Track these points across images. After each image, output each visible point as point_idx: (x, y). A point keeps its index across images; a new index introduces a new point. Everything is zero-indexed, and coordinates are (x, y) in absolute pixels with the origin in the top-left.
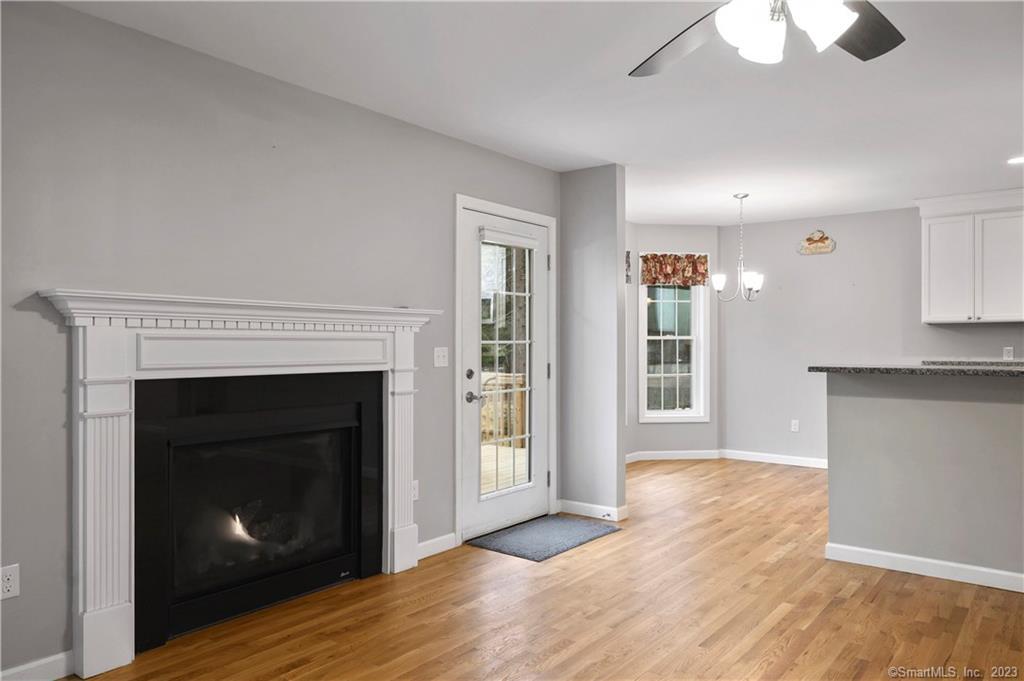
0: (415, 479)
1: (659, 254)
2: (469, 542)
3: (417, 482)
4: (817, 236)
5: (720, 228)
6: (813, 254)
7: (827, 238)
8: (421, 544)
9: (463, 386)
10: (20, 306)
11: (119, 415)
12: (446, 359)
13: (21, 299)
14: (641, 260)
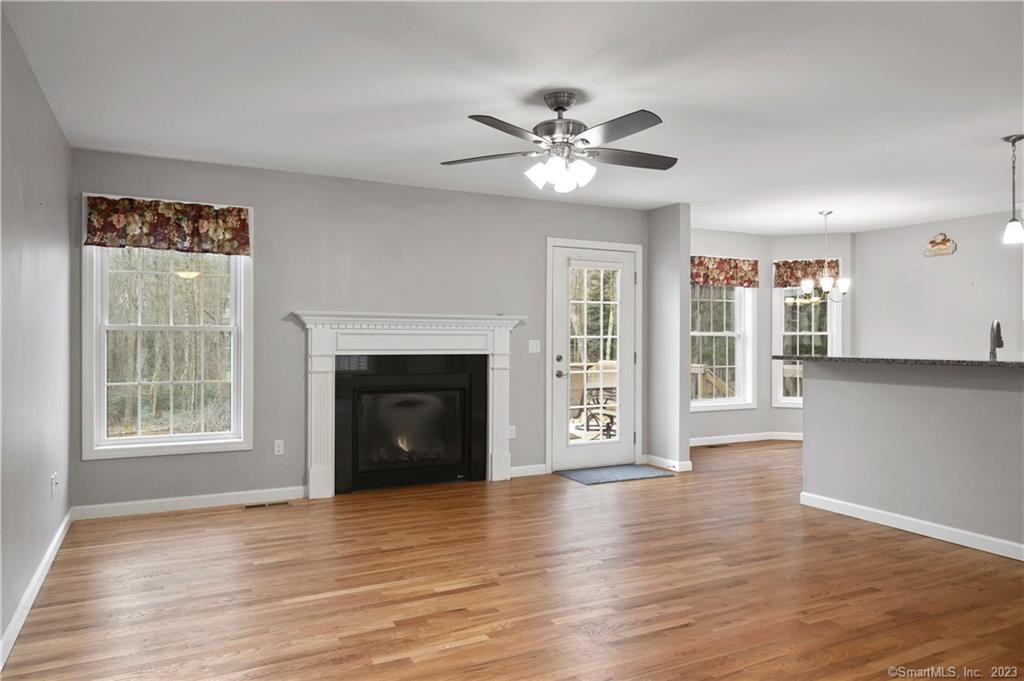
0: (510, 424)
1: (791, 261)
2: (556, 473)
3: (514, 427)
4: (940, 239)
5: (854, 236)
6: (936, 255)
7: (949, 240)
8: (513, 468)
9: (552, 367)
10: (285, 319)
11: (327, 372)
12: (539, 348)
13: (284, 316)
14: (774, 266)
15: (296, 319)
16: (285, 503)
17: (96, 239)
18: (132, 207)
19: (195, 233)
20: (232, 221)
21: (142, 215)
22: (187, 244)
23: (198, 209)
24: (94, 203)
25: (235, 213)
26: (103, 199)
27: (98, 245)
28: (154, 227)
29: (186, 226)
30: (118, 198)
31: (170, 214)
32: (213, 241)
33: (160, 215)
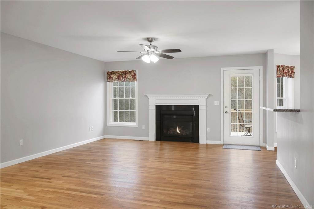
8: (207, 141)
9: (223, 110)
11: (153, 109)
12: (218, 103)
13: (144, 96)
15: (146, 96)
16: (142, 141)
17: (108, 80)
18: (114, 73)
19: (125, 77)
20: (132, 74)
21: (116, 74)
22: (124, 80)
23: (126, 71)
24: (108, 72)
25: (133, 71)
26: (109, 72)
27: (109, 81)
28: (118, 76)
29: (124, 76)
30: (111, 71)
31: (120, 73)
32: (128, 79)
33: (119, 74)
